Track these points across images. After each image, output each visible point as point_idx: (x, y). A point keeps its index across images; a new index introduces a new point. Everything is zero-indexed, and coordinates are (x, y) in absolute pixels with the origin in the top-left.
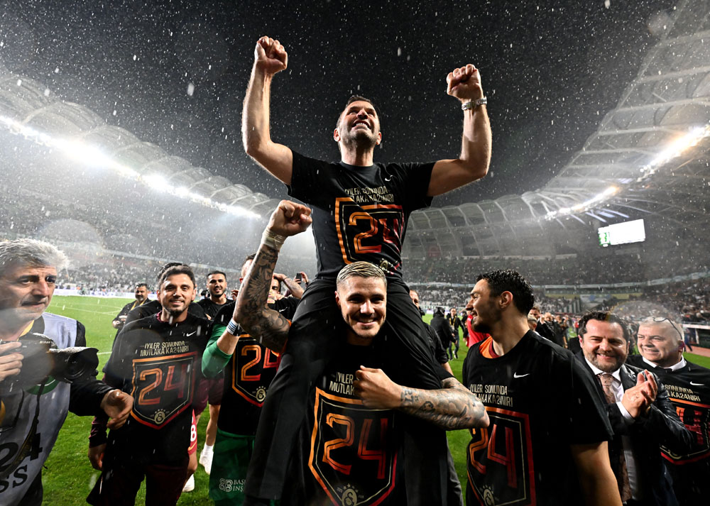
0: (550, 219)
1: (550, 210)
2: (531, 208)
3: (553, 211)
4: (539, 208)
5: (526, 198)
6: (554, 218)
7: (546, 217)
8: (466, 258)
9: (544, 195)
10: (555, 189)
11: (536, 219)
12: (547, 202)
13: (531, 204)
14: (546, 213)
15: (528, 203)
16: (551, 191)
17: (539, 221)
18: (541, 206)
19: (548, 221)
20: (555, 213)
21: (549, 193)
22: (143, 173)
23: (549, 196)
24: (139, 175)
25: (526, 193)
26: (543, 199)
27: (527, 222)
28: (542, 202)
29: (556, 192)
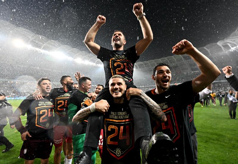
0: (232, 51)
1: (232, 47)
2: (222, 47)
3: (234, 47)
4: (227, 47)
5: (220, 43)
6: (234, 50)
7: (230, 50)
8: (193, 72)
9: (229, 41)
10: (234, 37)
11: (225, 52)
12: (230, 43)
13: (222, 46)
14: (230, 48)
15: (221, 45)
16: (232, 38)
17: (227, 52)
18: (228, 46)
19: (232, 52)
20: (235, 47)
21: (231, 39)
22: (74, 58)
23: (231, 41)
24: (73, 59)
25: (219, 41)
26: (228, 43)
27: (221, 54)
28: (228, 44)
29: (235, 38)
